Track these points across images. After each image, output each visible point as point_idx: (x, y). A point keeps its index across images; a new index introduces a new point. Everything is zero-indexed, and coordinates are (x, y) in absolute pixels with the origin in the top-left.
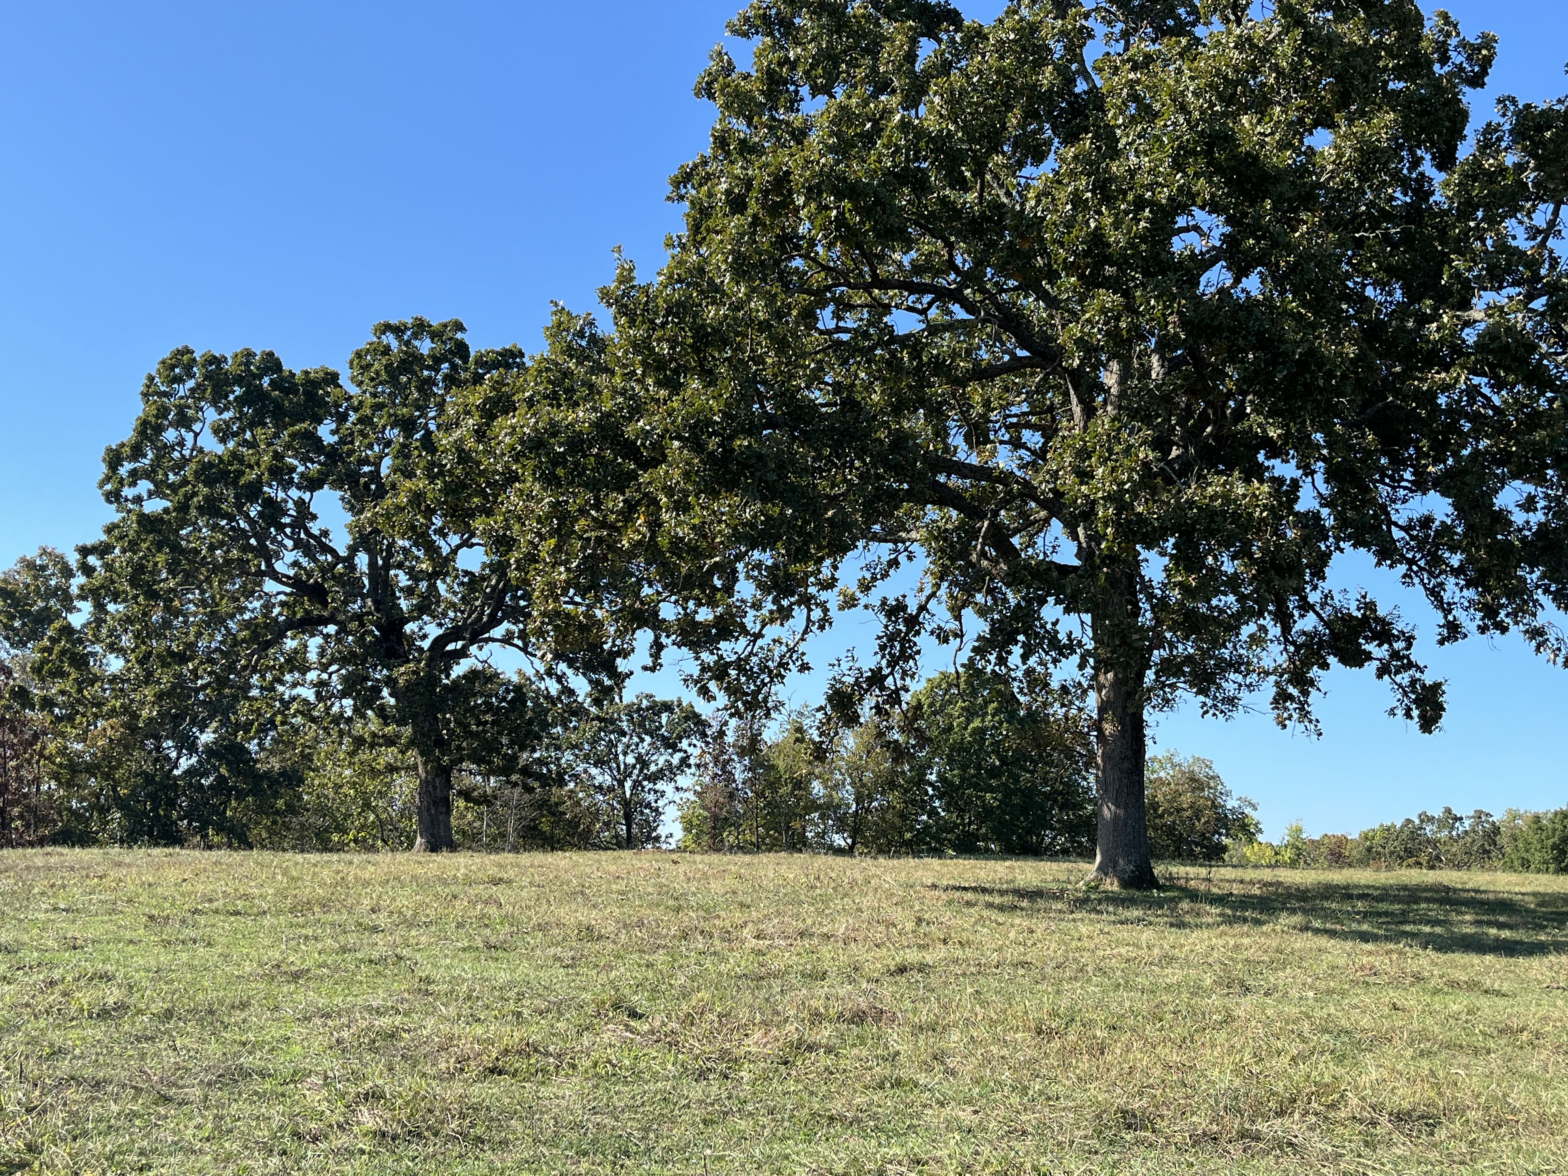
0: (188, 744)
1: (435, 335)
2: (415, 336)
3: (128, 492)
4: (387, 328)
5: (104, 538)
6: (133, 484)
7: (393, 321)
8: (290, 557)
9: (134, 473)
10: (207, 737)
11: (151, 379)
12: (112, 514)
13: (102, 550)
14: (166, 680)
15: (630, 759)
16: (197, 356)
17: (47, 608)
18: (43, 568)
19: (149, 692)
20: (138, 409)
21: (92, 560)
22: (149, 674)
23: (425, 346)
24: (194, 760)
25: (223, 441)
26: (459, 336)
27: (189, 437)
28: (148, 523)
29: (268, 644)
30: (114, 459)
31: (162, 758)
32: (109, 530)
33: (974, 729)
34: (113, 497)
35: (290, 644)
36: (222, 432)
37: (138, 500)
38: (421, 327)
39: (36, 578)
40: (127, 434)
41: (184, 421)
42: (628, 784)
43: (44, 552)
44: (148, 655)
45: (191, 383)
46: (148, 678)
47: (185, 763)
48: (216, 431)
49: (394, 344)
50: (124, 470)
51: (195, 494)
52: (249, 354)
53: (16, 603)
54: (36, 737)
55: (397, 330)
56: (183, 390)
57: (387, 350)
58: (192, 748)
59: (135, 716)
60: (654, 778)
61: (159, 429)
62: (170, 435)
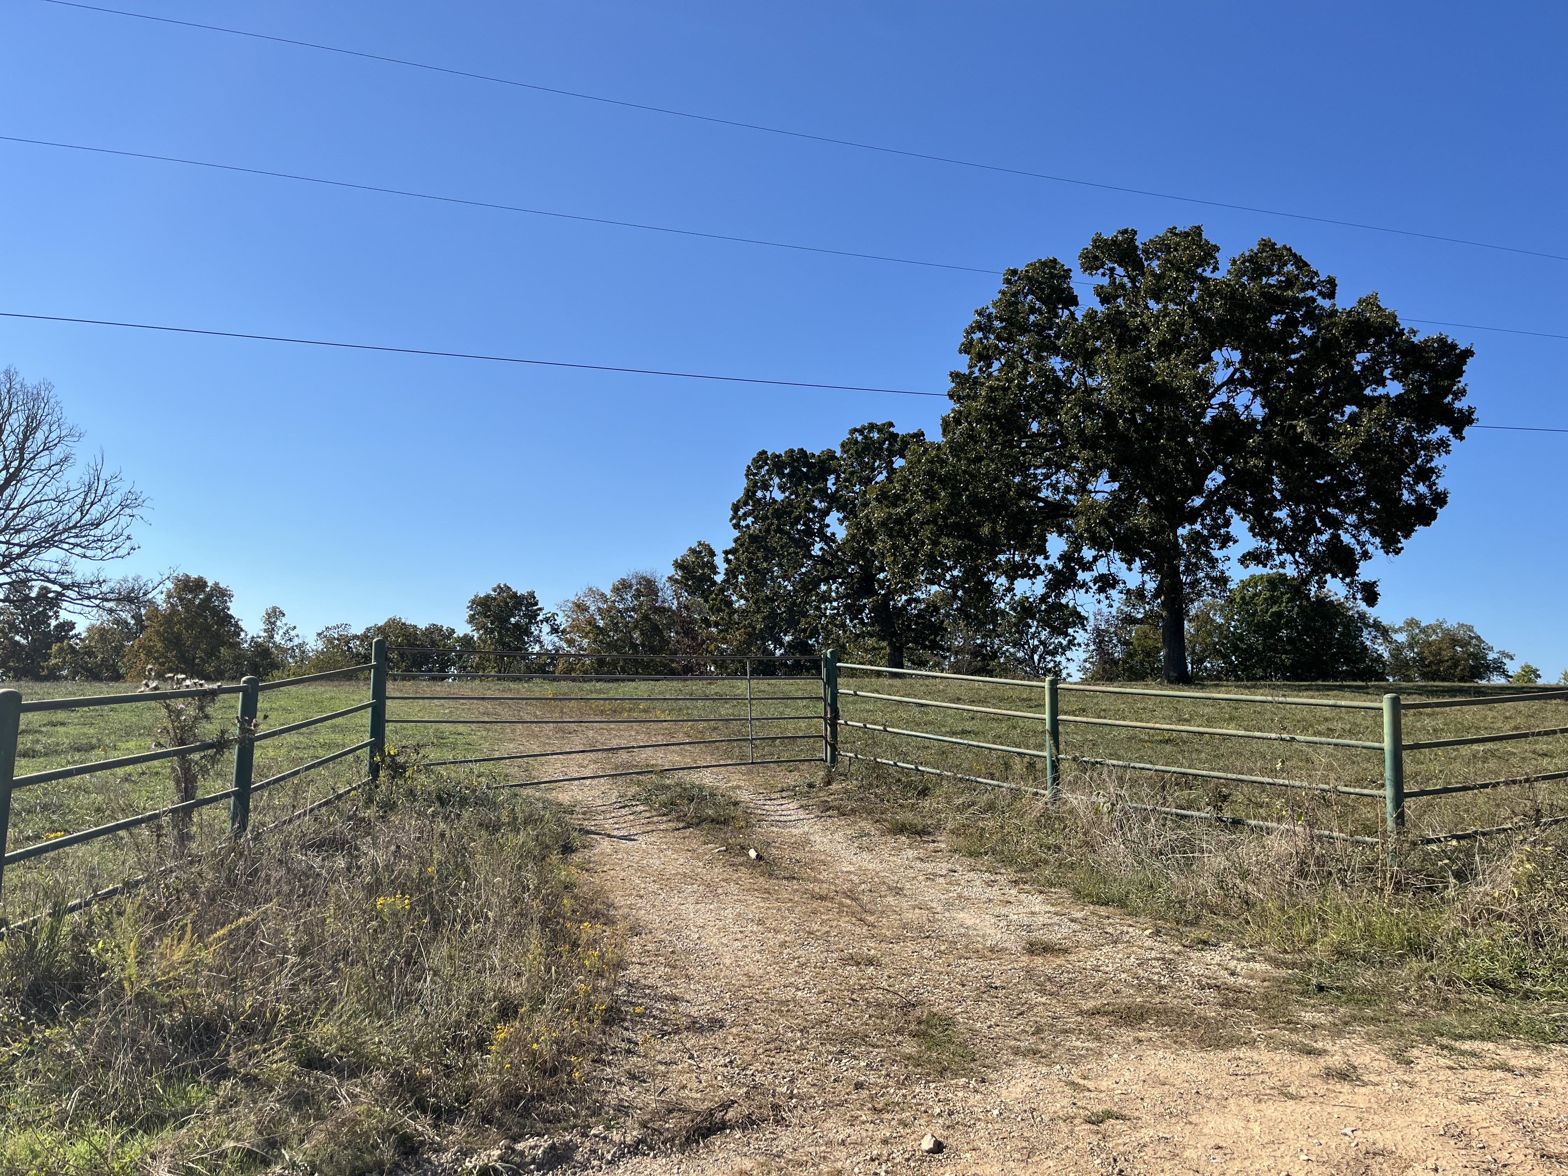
0: (779, 643)
1: (880, 430)
2: (869, 432)
3: (743, 523)
4: (856, 430)
5: (734, 545)
6: (745, 520)
7: (858, 427)
8: (817, 546)
9: (745, 514)
10: (788, 638)
11: (749, 467)
12: (736, 534)
13: (733, 551)
14: (766, 611)
15: (1036, 643)
16: (769, 454)
17: (704, 574)
18: (700, 552)
19: (759, 617)
20: (744, 483)
21: (730, 557)
22: (759, 608)
23: (876, 435)
24: (782, 651)
25: (783, 492)
26: (891, 429)
27: (768, 494)
28: (753, 538)
29: (810, 591)
30: (736, 508)
31: (766, 651)
32: (736, 541)
33: (1273, 613)
34: (736, 526)
35: (823, 588)
36: (782, 488)
37: (748, 526)
38: (872, 427)
39: (697, 558)
40: (740, 494)
41: (766, 487)
42: (1036, 657)
43: (700, 544)
44: (757, 600)
45: (766, 468)
46: (759, 611)
47: (778, 653)
48: (780, 488)
49: (860, 438)
50: (740, 513)
51: (772, 524)
52: (792, 451)
53: (689, 573)
54: (704, 642)
55: (861, 431)
56: (763, 471)
57: (856, 442)
58: (782, 645)
59: (754, 628)
60: (1053, 653)
61: (754, 493)
62: (759, 494)
